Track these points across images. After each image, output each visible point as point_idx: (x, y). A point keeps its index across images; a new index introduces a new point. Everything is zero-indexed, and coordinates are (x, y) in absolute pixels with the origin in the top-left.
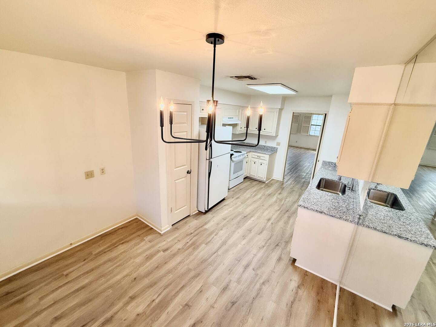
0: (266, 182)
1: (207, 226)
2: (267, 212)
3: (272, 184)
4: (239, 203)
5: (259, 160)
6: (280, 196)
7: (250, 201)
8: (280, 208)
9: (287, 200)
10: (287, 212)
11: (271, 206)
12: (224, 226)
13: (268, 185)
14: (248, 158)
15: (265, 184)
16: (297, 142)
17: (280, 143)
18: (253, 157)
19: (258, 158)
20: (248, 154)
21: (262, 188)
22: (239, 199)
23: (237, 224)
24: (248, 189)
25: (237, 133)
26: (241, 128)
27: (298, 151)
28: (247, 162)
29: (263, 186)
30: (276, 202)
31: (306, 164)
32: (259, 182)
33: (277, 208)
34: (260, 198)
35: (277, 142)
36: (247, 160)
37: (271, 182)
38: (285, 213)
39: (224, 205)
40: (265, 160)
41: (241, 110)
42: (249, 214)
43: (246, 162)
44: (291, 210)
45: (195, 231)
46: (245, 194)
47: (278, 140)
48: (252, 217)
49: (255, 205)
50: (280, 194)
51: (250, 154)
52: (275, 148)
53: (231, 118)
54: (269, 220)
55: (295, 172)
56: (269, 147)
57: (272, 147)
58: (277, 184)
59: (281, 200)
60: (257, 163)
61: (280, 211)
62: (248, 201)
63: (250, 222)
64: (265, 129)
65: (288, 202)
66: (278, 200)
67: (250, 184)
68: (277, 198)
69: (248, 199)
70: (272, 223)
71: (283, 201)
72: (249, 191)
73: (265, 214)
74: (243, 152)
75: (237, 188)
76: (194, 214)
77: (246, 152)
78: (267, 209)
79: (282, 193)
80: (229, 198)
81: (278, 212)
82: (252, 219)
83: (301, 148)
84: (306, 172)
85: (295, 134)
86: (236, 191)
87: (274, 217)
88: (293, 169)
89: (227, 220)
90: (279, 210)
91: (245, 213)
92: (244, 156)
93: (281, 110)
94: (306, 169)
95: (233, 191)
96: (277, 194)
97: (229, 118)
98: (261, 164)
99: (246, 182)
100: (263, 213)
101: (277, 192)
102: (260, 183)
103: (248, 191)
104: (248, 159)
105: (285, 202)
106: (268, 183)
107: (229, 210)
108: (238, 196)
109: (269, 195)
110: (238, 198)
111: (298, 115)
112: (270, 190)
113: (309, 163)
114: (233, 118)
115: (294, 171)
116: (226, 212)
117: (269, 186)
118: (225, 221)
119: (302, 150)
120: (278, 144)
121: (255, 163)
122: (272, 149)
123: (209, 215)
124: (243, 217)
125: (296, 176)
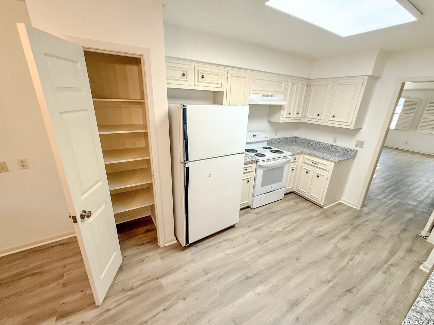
0: (325, 208)
1: (164, 281)
2: (298, 280)
3: (335, 213)
4: (254, 241)
5: (316, 169)
6: (344, 245)
7: (276, 242)
8: (334, 277)
9: (358, 258)
10: (349, 295)
11: (314, 263)
12: (194, 290)
13: (327, 215)
14: (296, 163)
15: (322, 209)
16: (406, 143)
17: (364, 142)
18: (305, 163)
19: (314, 164)
20: (297, 156)
21: (312, 217)
22: (258, 233)
23: (220, 294)
24: (286, 214)
25: (281, 121)
26: (290, 114)
27: (407, 158)
28: (293, 170)
29: (315, 214)
30: (328, 257)
31: (420, 183)
32: (311, 203)
33: (325, 273)
34: (299, 240)
35: (357, 140)
36: (293, 165)
37: (335, 209)
38: (340, 296)
39: (225, 239)
40: (325, 170)
41: (290, 83)
42: (259, 273)
43: (291, 169)
44: (359, 290)
45: (142, 285)
46: (275, 224)
47: (361, 136)
48: (262, 282)
49: (281, 254)
50: (346, 238)
51: (301, 158)
52: (351, 150)
53: (268, 96)
54: (295, 304)
55: (392, 196)
56: (341, 148)
57: (346, 149)
58: (345, 215)
59: (342, 255)
60: (310, 174)
61: (331, 284)
62: (271, 242)
63: (250, 295)
64: (334, 117)
65: (360, 263)
66: (336, 254)
67: (293, 206)
68: (336, 248)
69: (274, 236)
70: (298, 319)
71: (347, 259)
72: (285, 218)
73: (292, 284)
74: (286, 153)
75: (266, 209)
76: (166, 245)
77: (291, 154)
78: (301, 271)
79: (350, 236)
80: (242, 226)
81: (326, 287)
82: (260, 289)
83: (414, 153)
84: (419, 199)
85: (406, 130)
86: (262, 214)
87: (312, 299)
88: (389, 189)
89: (210, 275)
90: (329, 282)
91: (252, 269)
92: (285, 160)
93: (373, 79)
94: (420, 192)
95: (257, 213)
96: (337, 238)
97: (263, 95)
98: (318, 176)
99: (289, 200)
100: (290, 278)
101: (342, 231)
102: (314, 207)
103: (282, 219)
104: (297, 165)
105: (351, 263)
106: (327, 210)
107: (228, 252)
108: (260, 225)
109: (320, 236)
110: (258, 229)
111: (417, 100)
112: (326, 226)
113: (429, 182)
114: (272, 96)
115: (390, 193)
116: (220, 255)
117: (327, 217)
118: (205, 278)
119: (416, 156)
120: (360, 144)
121: (307, 172)
122: (346, 152)
123: (188, 254)
124: (243, 278)
125: (393, 204)
